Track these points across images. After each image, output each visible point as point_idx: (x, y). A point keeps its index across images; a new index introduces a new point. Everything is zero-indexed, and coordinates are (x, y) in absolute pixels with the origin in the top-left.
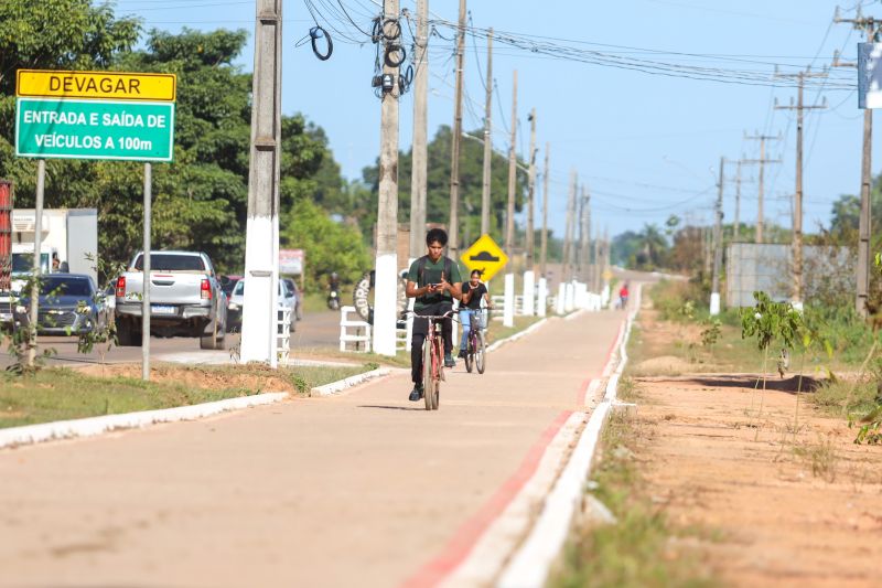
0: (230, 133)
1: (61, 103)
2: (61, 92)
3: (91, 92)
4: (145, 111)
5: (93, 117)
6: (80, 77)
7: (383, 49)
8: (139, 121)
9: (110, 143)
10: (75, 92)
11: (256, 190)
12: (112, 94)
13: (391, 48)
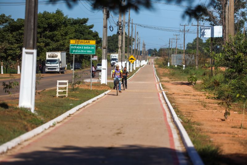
0: (86, 37)
1: (77, 45)
2: (77, 43)
3: (82, 43)
4: (91, 46)
5: (82, 47)
6: (80, 41)
7: (119, 27)
8: (90, 48)
9: (85, 51)
10: (79, 43)
11: (103, 55)
12: (85, 43)
13: (120, 27)
